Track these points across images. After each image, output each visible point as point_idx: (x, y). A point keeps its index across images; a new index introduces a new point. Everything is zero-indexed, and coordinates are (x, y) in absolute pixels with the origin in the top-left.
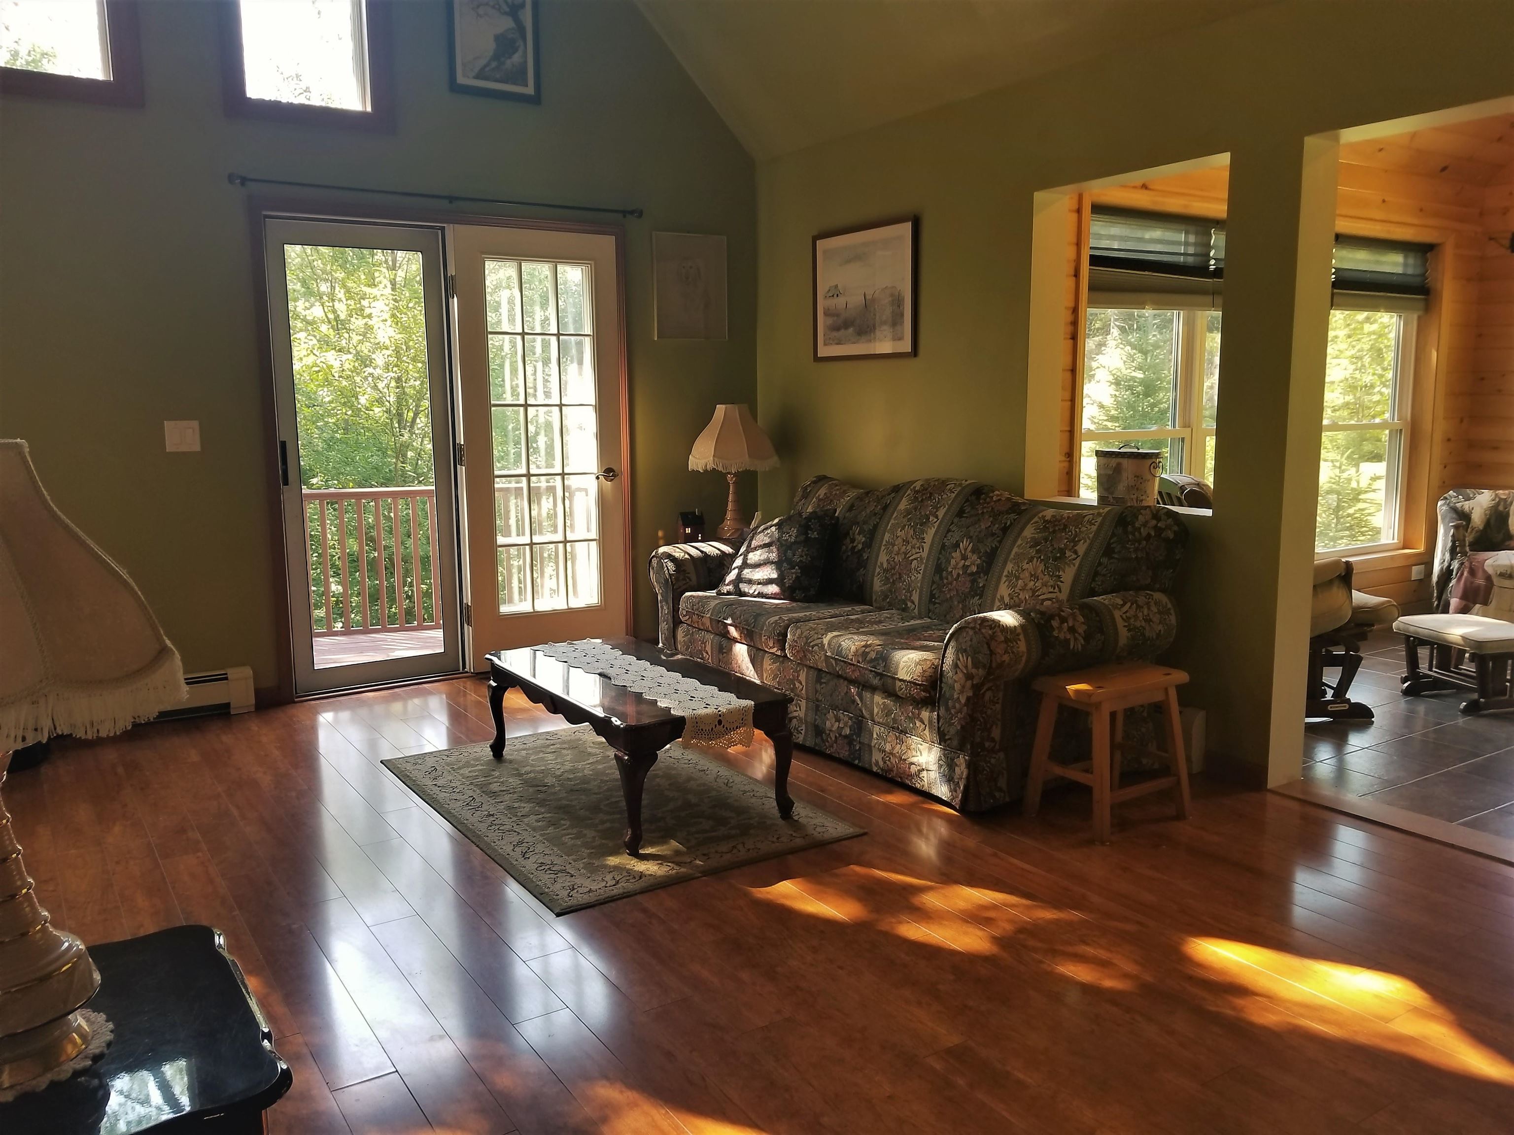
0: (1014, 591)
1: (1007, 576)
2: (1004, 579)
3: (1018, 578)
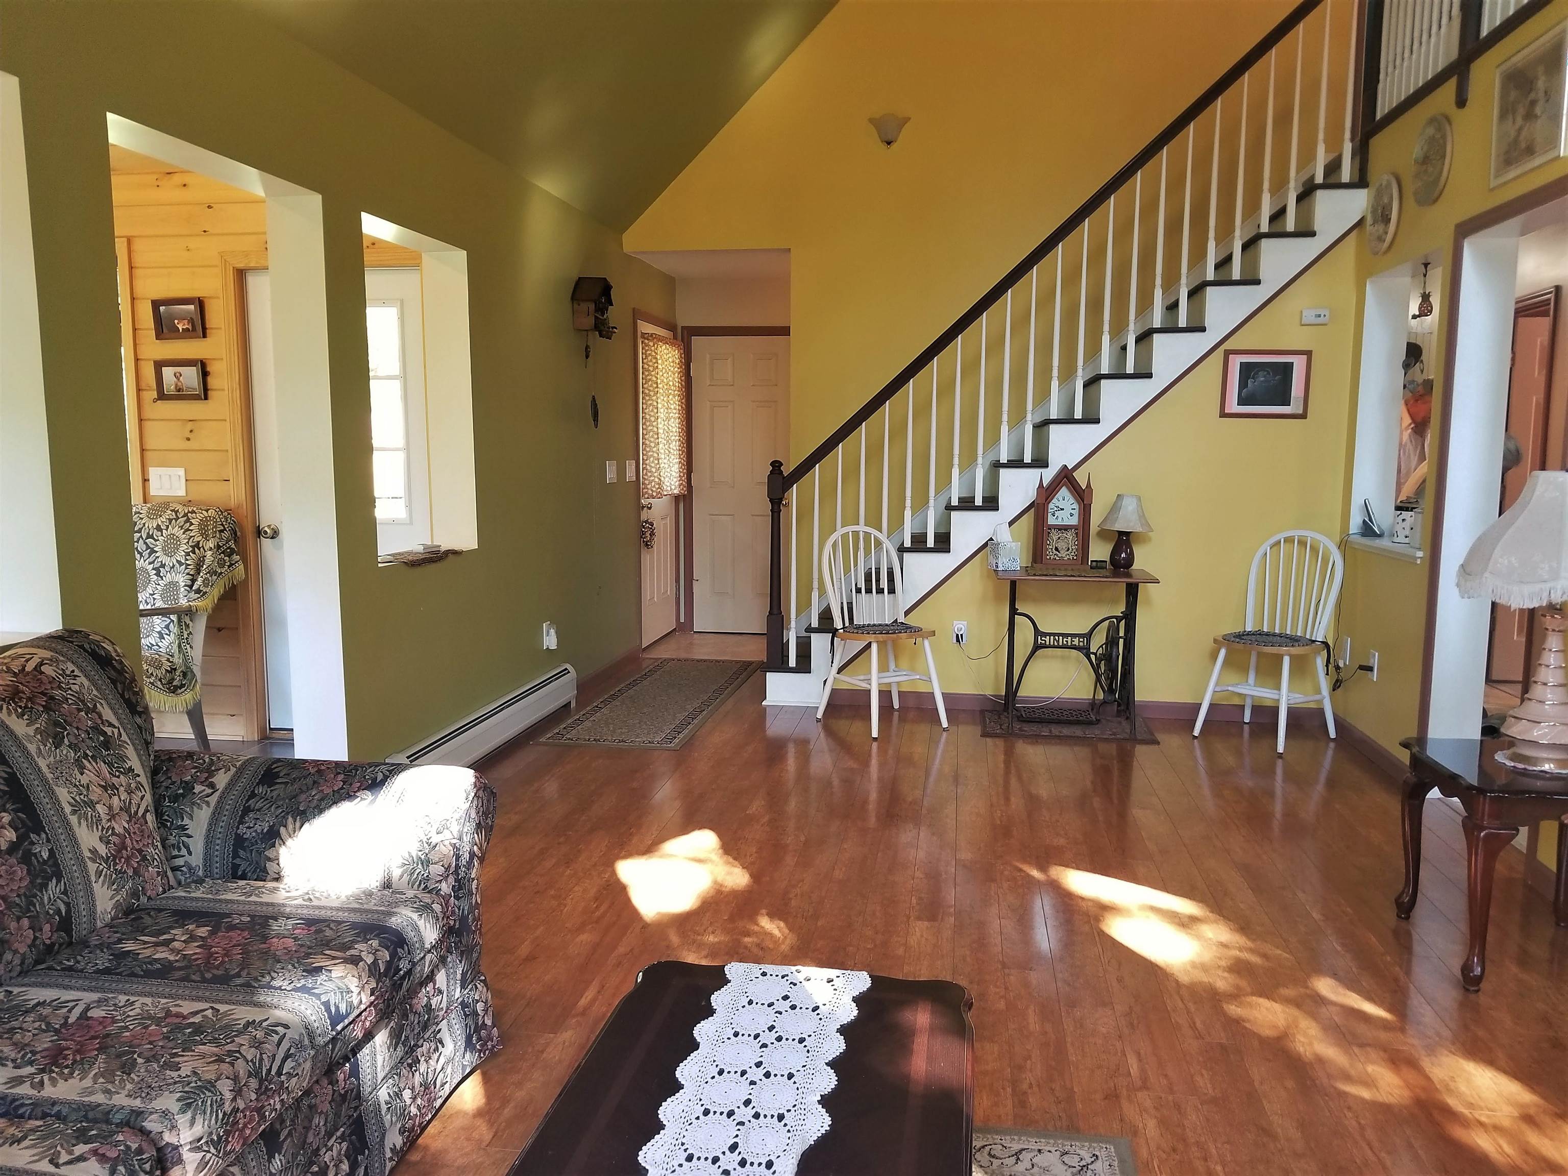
0: (103, 828)
1: (74, 812)
2: (73, 819)
3: (92, 804)
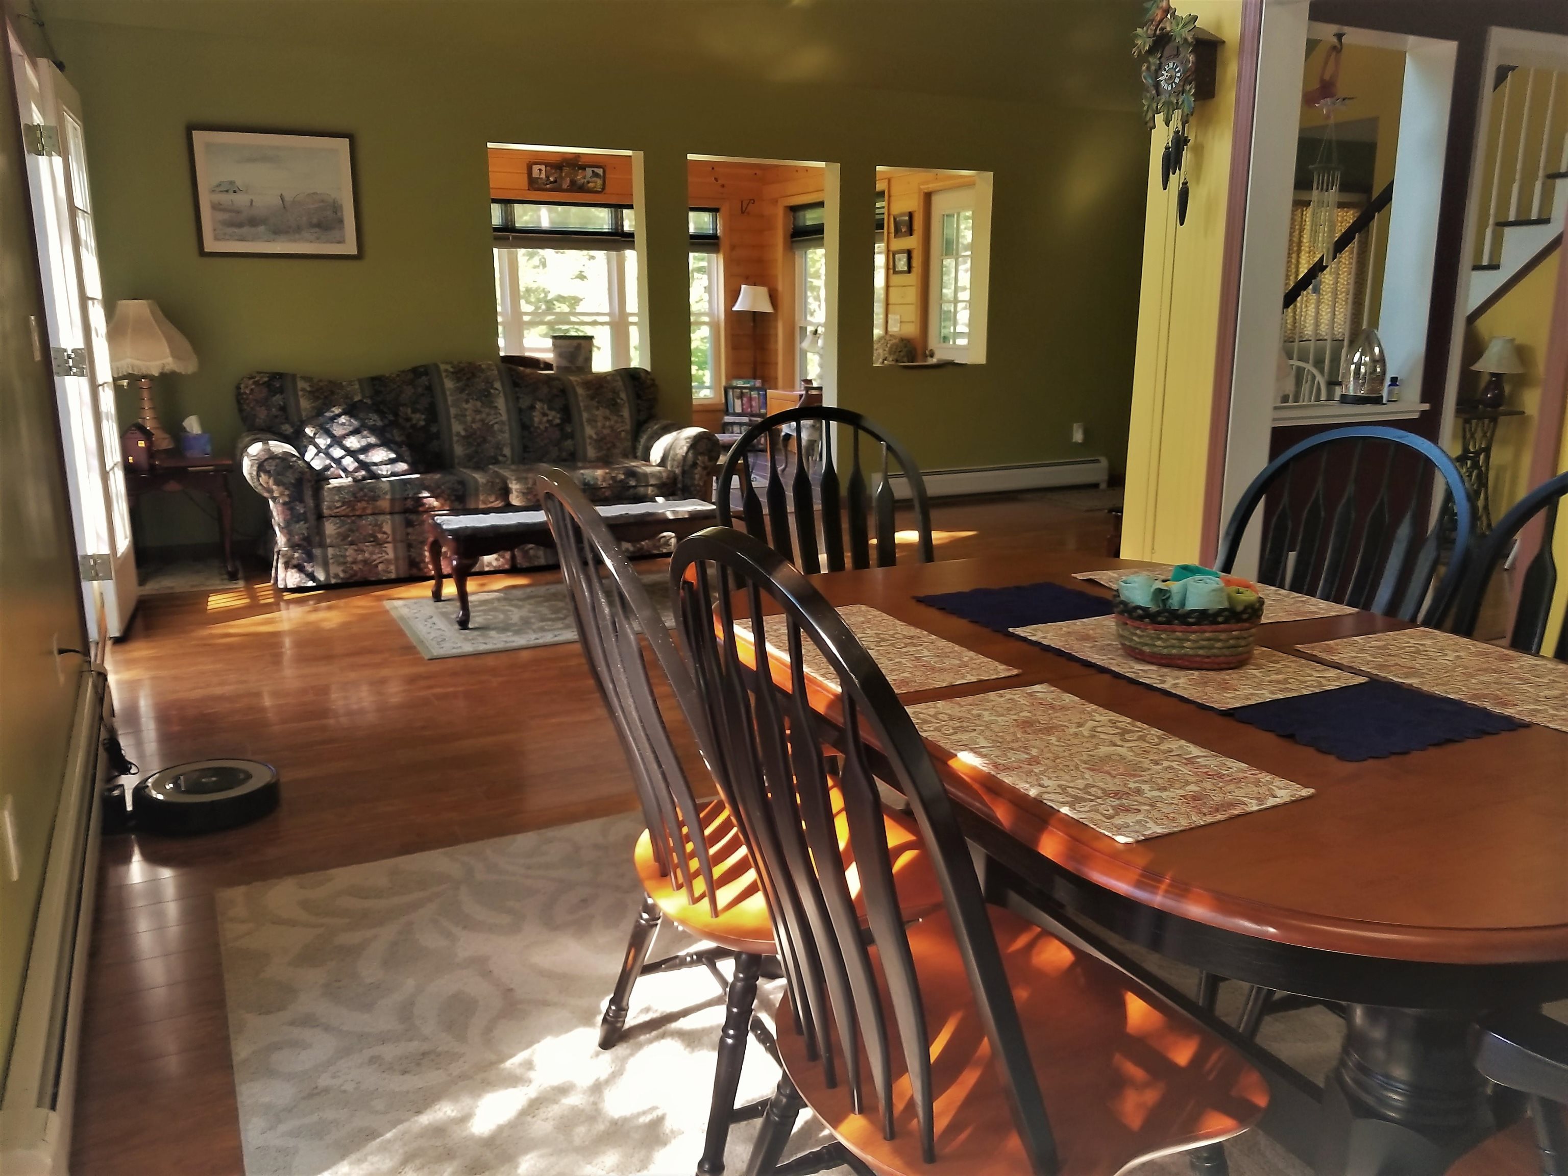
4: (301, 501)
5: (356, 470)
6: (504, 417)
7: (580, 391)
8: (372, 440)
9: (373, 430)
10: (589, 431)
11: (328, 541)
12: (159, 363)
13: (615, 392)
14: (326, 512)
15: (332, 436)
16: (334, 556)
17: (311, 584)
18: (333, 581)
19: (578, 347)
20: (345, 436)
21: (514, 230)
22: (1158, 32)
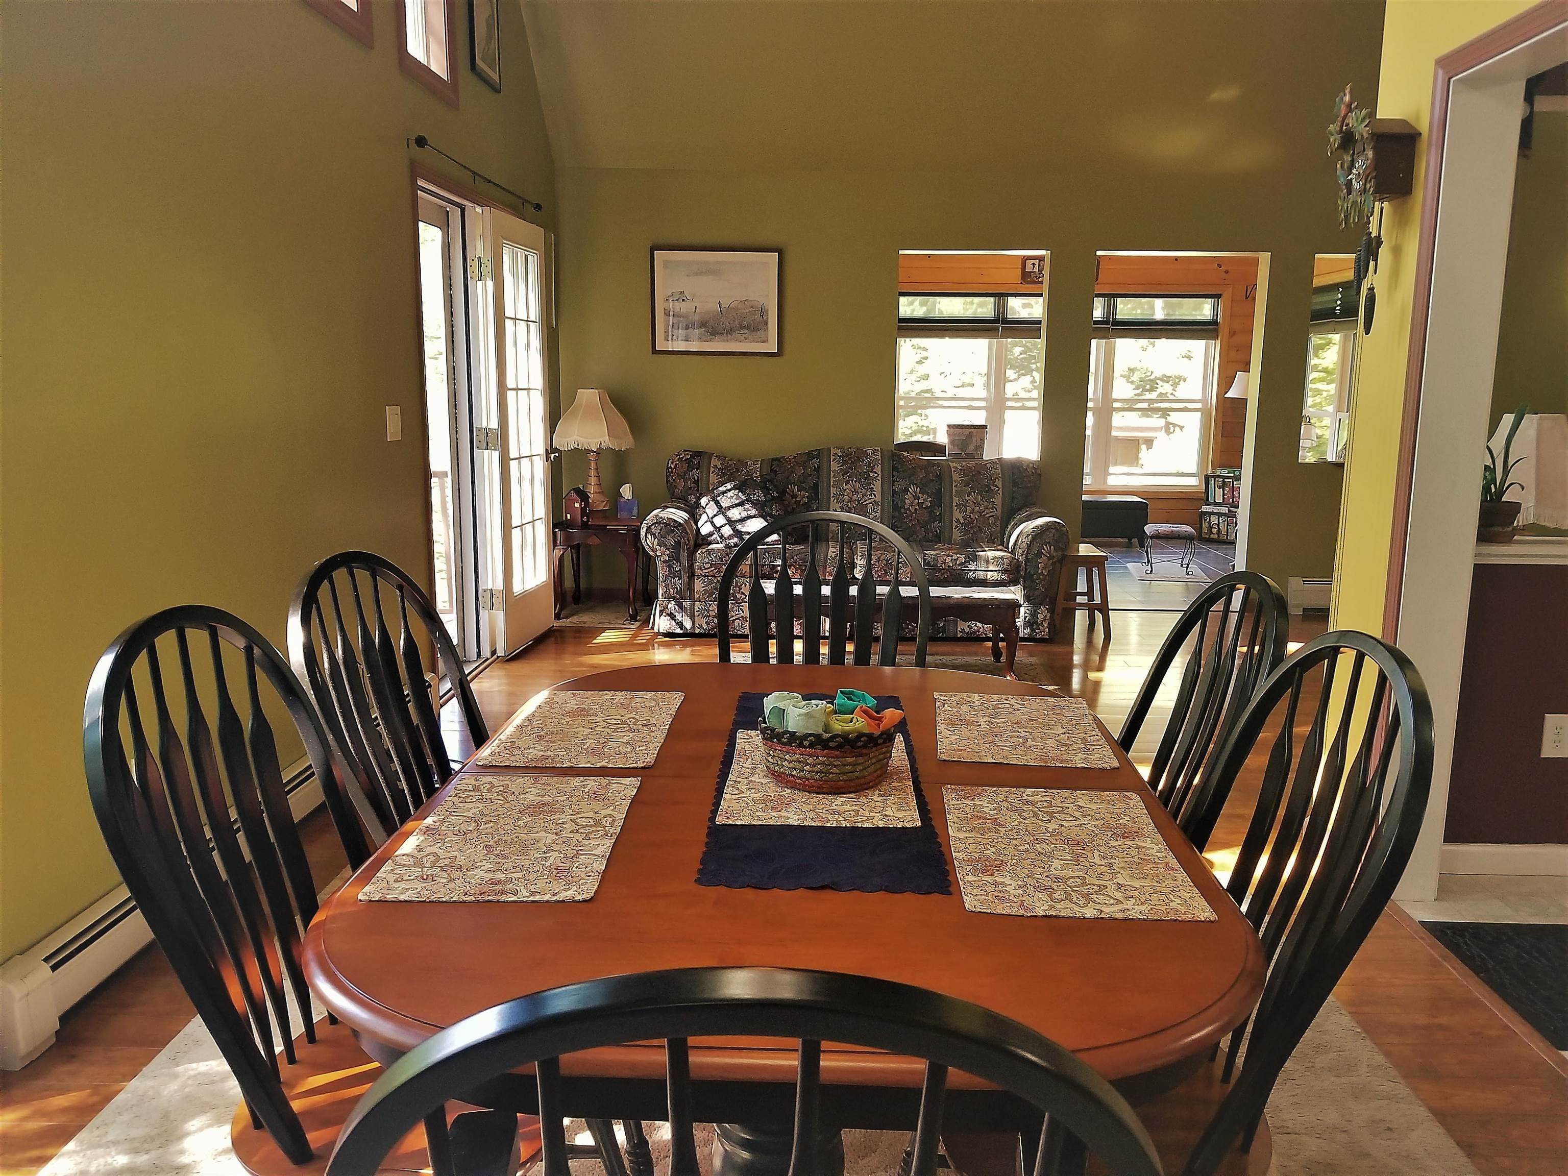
0: (966, 514)
4: (678, 561)
5: (730, 537)
6: (879, 498)
7: (956, 477)
8: (753, 512)
9: (755, 504)
10: (958, 515)
11: (697, 596)
12: (598, 441)
13: (992, 480)
14: (697, 572)
15: (720, 507)
16: (700, 610)
17: (678, 631)
18: (697, 631)
19: (970, 436)
20: (729, 508)
21: (1005, 321)
22: (1344, 128)
